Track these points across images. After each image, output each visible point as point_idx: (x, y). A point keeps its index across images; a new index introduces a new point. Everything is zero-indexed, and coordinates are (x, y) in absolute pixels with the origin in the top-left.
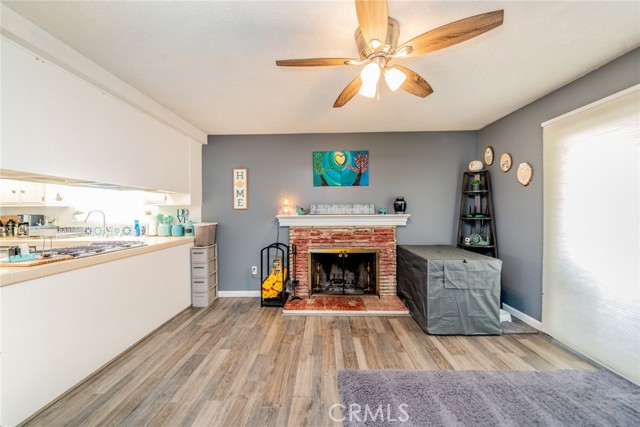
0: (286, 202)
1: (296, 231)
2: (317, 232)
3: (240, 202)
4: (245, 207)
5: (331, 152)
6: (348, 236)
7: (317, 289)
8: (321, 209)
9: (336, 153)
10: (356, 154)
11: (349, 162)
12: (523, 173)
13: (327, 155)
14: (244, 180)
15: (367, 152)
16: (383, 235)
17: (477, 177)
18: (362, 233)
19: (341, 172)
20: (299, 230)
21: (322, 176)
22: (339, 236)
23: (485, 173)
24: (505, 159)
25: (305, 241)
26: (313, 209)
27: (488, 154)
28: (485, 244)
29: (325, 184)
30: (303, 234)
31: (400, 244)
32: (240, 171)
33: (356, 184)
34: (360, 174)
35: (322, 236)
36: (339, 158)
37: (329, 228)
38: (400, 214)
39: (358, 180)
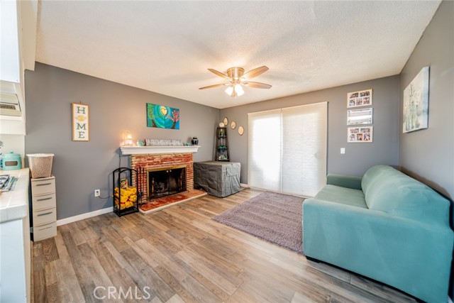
0: (130, 136)
1: (137, 158)
2: (151, 157)
3: (81, 133)
4: (87, 139)
5: (158, 106)
6: (171, 159)
7: (153, 195)
8: (153, 142)
9: (162, 107)
10: (173, 110)
11: (169, 114)
12: (241, 130)
13: (156, 107)
14: (86, 115)
15: (178, 110)
16: (188, 157)
17: (221, 130)
18: (177, 157)
19: (165, 120)
20: (139, 157)
21: (153, 121)
22: (166, 159)
23: (225, 129)
24: (233, 124)
25: (144, 164)
26: (148, 142)
27: (226, 120)
28: (226, 159)
29: (155, 126)
30: (143, 159)
31: (195, 161)
32: (81, 107)
33: (173, 128)
34: (175, 122)
35: (155, 160)
36: (164, 111)
37: (160, 155)
38: (195, 146)
39: (174, 125)
